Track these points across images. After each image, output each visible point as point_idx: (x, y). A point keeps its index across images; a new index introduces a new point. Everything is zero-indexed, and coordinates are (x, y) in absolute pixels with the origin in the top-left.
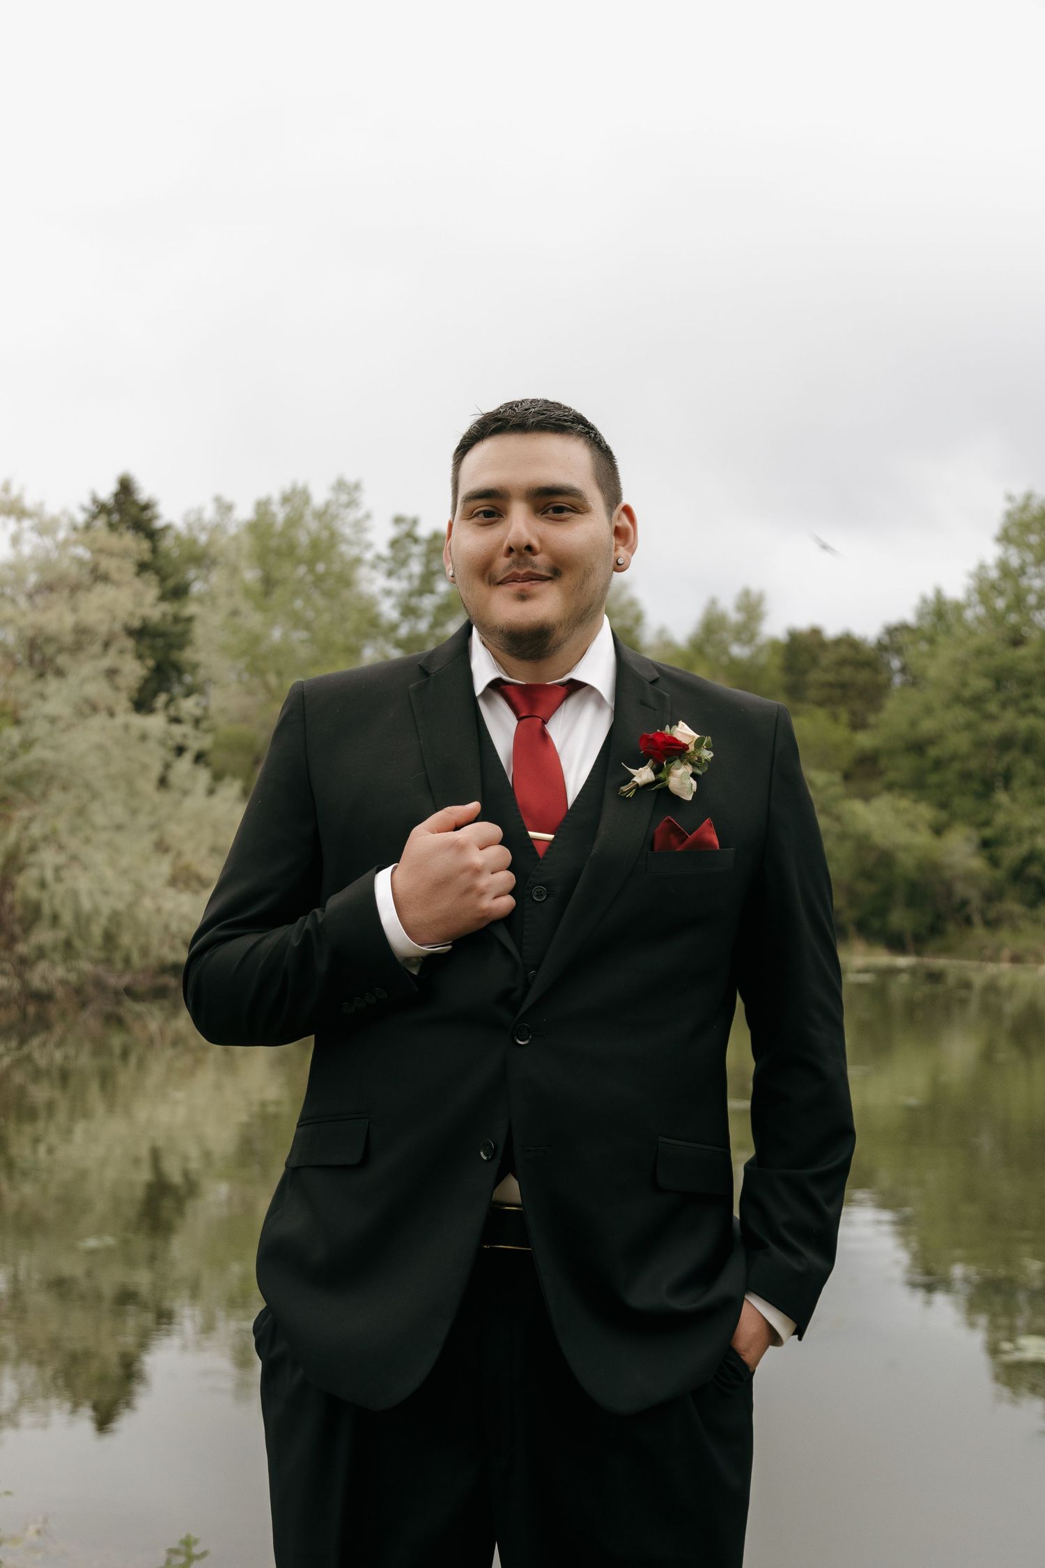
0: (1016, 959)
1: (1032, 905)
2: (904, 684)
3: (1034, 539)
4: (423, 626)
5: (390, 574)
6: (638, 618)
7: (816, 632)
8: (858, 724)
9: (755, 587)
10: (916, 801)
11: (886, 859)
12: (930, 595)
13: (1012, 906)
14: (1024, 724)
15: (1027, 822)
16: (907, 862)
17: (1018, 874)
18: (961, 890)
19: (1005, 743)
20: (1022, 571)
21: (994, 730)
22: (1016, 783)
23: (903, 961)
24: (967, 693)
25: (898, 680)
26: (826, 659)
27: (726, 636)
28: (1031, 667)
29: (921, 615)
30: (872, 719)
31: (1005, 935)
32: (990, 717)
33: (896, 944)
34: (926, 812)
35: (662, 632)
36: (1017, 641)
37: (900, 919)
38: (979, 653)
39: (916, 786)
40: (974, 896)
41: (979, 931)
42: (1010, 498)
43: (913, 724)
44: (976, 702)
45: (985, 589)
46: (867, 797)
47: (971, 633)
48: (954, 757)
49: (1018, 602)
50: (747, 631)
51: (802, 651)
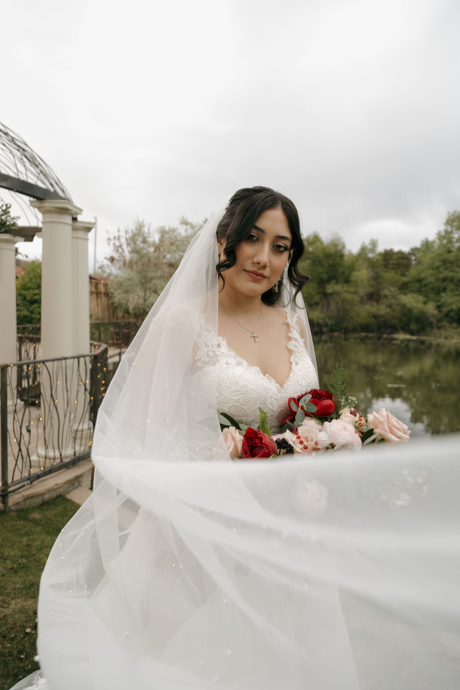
0: (446, 338)
1: (451, 323)
2: (416, 264)
3: (455, 224)
6: (344, 247)
7: (391, 250)
8: (403, 275)
9: (375, 238)
10: (419, 295)
11: (410, 311)
12: (424, 240)
13: (445, 323)
14: (450, 274)
15: (450, 301)
16: (416, 312)
17: (447, 315)
18: (431, 319)
19: (444, 280)
20: (451, 232)
21: (442, 276)
22: (448, 291)
23: (414, 338)
24: (434, 266)
25: (414, 262)
26: (394, 257)
27: (367, 251)
28: (453, 259)
29: (423, 245)
30: (407, 273)
31: (442, 331)
32: (441, 273)
33: (412, 333)
34: (421, 298)
35: (349, 251)
36: (450, 252)
37: (413, 326)
38: (438, 255)
39: (419, 291)
40: (434, 321)
41: (436, 330)
42: (449, 213)
43: (419, 274)
44: (437, 268)
45: (441, 237)
46: (405, 294)
47: (436, 250)
48: (430, 283)
49: (450, 241)
50: (373, 250)
51: (388, 255)
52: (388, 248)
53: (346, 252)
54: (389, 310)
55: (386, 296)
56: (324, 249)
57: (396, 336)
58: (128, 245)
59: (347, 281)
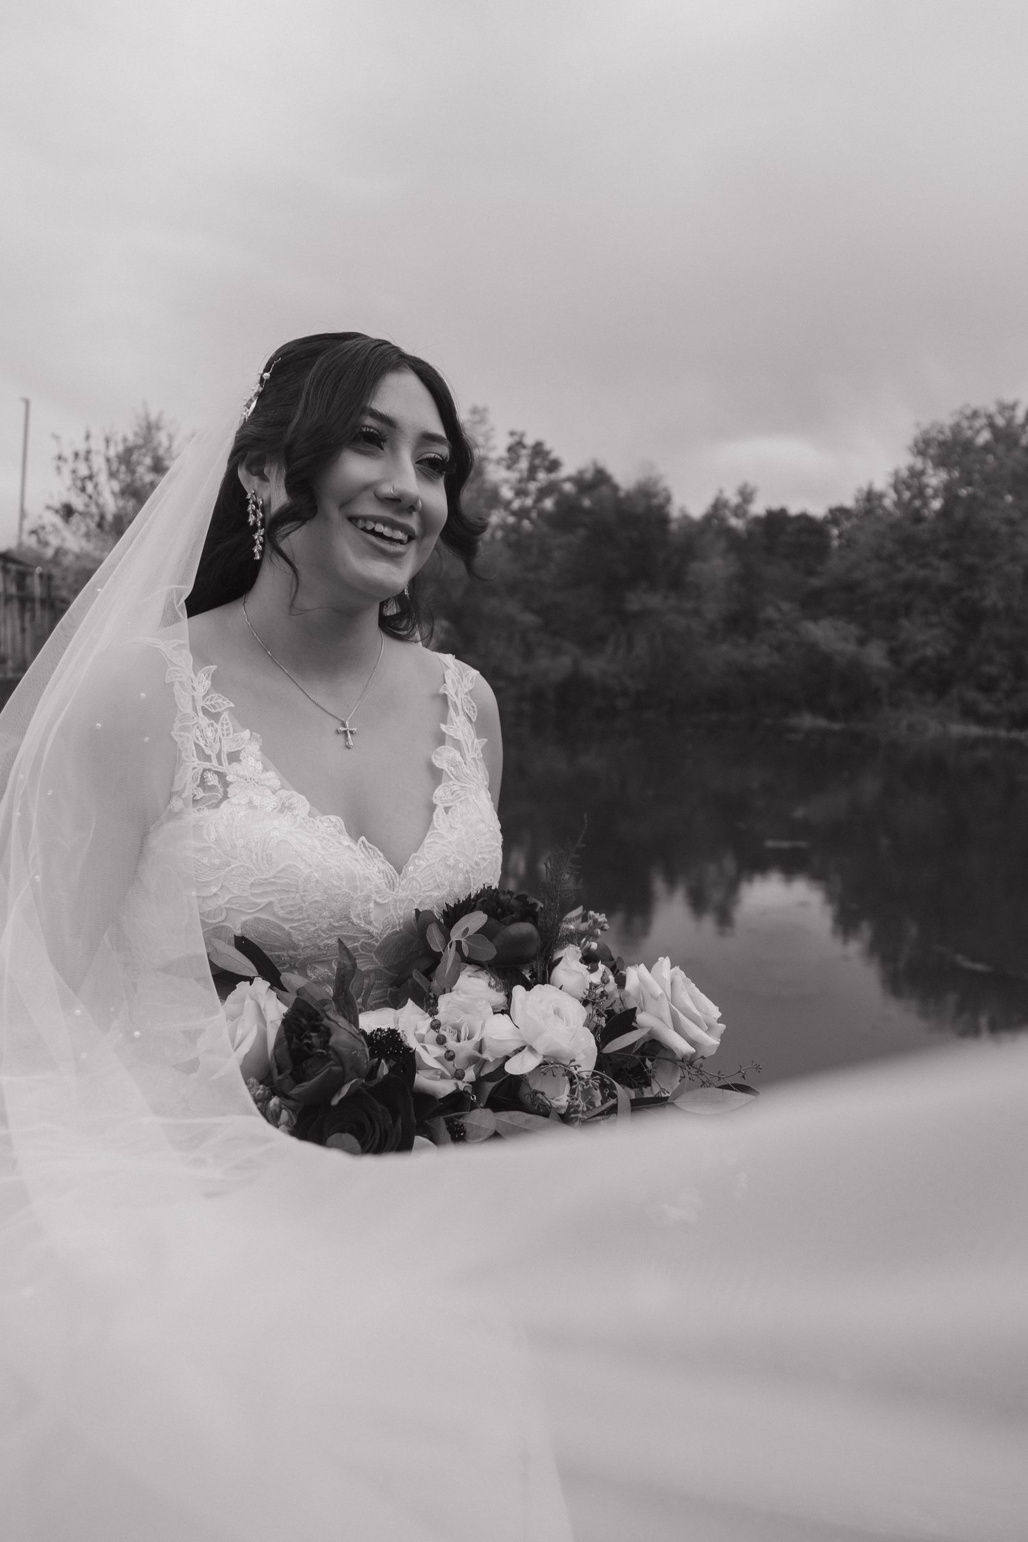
2: (840, 547)
3: (932, 452)
4: (529, 502)
5: (509, 468)
6: (668, 499)
7: (783, 512)
8: (810, 572)
10: (848, 623)
11: (827, 660)
12: (865, 488)
14: (921, 574)
15: (920, 638)
16: (840, 662)
18: (876, 681)
19: (907, 586)
20: (922, 473)
23: (837, 726)
24: (883, 553)
25: (835, 543)
26: (790, 528)
27: (727, 511)
28: (925, 536)
29: (857, 501)
30: (819, 568)
33: (831, 715)
35: (682, 510)
36: (918, 518)
37: (834, 698)
38: (893, 526)
39: (847, 612)
40: (883, 685)
43: (848, 571)
44: (891, 559)
45: (898, 484)
46: (815, 619)
47: (889, 514)
49: (920, 492)
50: (739, 511)
51: (776, 521)
52: (775, 506)
53: (674, 512)
54: (776, 658)
55: (769, 624)
56: (619, 502)
57: (793, 721)
58: (113, 475)
59: (677, 584)
